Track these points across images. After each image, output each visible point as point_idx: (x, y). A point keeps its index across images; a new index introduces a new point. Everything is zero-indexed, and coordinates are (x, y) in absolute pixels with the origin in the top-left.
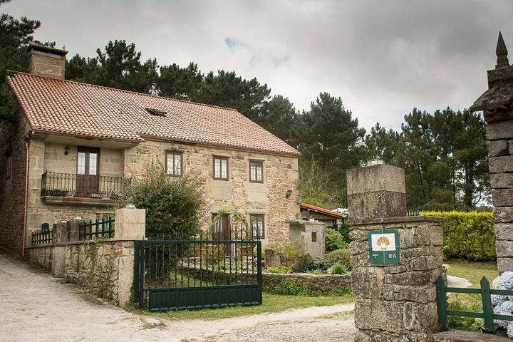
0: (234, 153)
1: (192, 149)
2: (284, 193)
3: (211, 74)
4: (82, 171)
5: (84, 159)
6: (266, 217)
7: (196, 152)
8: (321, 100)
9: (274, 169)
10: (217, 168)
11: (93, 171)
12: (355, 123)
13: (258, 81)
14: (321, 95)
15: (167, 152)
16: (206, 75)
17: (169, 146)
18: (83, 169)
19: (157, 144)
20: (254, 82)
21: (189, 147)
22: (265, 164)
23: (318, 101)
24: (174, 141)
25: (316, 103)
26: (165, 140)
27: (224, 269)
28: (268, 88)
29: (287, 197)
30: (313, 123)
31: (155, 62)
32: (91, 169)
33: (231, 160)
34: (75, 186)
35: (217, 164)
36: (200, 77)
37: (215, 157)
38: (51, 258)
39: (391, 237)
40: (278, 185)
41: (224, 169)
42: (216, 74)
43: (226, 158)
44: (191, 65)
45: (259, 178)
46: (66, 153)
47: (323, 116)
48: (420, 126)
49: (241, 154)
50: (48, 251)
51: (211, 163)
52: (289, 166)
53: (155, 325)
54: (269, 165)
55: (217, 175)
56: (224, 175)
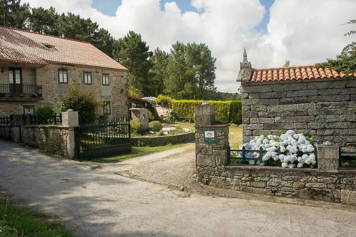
0: (94, 70)
1: (72, 68)
2: (120, 90)
3: (63, 15)
4: (11, 81)
5: (12, 75)
6: (111, 103)
7: (74, 70)
8: (129, 35)
9: (115, 78)
10: (86, 78)
11: (18, 81)
12: (147, 49)
13: (91, 20)
14: (130, 32)
15: (59, 70)
16: (60, 15)
17: (60, 67)
18: (12, 80)
19: (54, 66)
20: (89, 21)
21: (70, 67)
22: (110, 75)
23: (128, 35)
24: (63, 64)
25: (127, 37)
26: (58, 63)
27: (107, 135)
28: (97, 25)
29: (121, 92)
30: (126, 48)
31: (28, 5)
32: (17, 80)
33: (93, 74)
34: (9, 90)
35: (86, 77)
36: (57, 16)
37: (84, 72)
38: (10, 133)
39: (213, 133)
40: (117, 86)
41: (89, 78)
42: (66, 15)
43: (90, 73)
44: (51, 8)
45: (107, 83)
46: (2, 72)
47: (131, 44)
48: (180, 51)
49: (98, 70)
50: (7, 129)
51: (82, 75)
52: (122, 76)
53: (96, 167)
54: (111, 76)
55: (86, 82)
56: (90, 82)
